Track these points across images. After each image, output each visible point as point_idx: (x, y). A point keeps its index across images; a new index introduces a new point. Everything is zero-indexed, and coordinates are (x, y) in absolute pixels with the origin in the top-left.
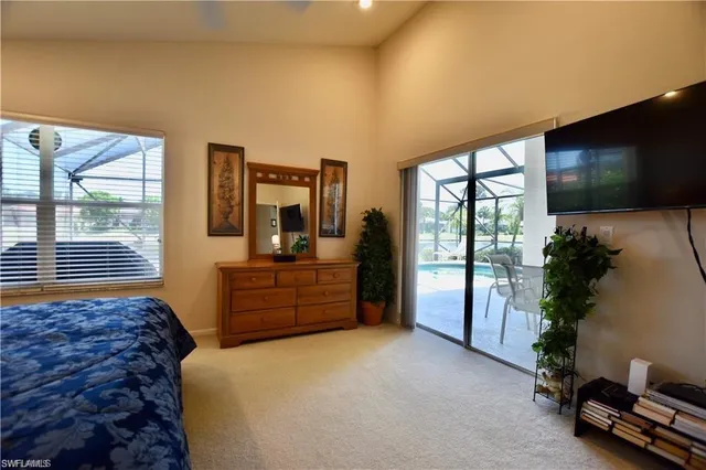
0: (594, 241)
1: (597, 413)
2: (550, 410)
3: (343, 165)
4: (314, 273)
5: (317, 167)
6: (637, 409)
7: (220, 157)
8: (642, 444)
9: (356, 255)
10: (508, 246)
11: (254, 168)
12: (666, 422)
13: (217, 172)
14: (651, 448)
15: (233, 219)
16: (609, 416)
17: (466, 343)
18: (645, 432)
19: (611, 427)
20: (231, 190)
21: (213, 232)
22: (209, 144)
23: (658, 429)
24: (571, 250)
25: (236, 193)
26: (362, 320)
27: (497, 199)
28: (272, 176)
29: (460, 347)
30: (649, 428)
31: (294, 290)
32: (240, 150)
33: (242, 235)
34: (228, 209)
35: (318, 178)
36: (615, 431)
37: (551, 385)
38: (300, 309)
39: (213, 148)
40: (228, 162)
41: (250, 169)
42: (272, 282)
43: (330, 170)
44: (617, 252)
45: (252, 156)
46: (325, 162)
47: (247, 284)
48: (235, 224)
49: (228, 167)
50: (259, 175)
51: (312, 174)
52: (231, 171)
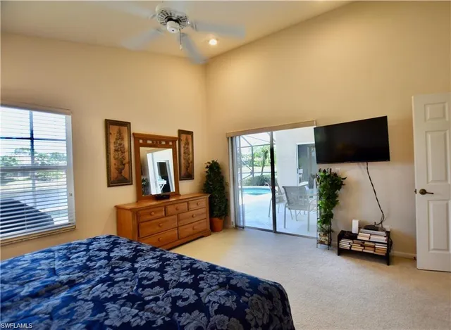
0: (335, 175)
1: (345, 244)
2: (326, 249)
3: (190, 133)
4: (186, 203)
5: (176, 135)
6: (359, 238)
7: (114, 129)
8: (361, 250)
9: (204, 190)
10: (259, 175)
11: (137, 137)
12: (368, 239)
13: (112, 140)
14: (364, 251)
15: (125, 173)
16: (350, 244)
17: (275, 231)
18: (362, 246)
19: (350, 247)
20: (123, 152)
21: (112, 183)
22: (106, 120)
23: (366, 243)
24: (329, 179)
25: (126, 154)
26: (213, 229)
27: (252, 147)
28: (149, 142)
29: (272, 233)
30: (363, 243)
31: (176, 217)
32: (127, 124)
33: (132, 184)
34: (121, 167)
35: (177, 142)
36: (352, 249)
37: (323, 239)
38: (180, 228)
39: (109, 123)
40: (120, 132)
41: (135, 138)
42: (164, 214)
43: (184, 137)
44: (345, 179)
45: (137, 128)
46: (181, 132)
47: (149, 217)
48: (127, 176)
49: (120, 137)
50: (141, 141)
51: (173, 140)
52: (122, 139)
